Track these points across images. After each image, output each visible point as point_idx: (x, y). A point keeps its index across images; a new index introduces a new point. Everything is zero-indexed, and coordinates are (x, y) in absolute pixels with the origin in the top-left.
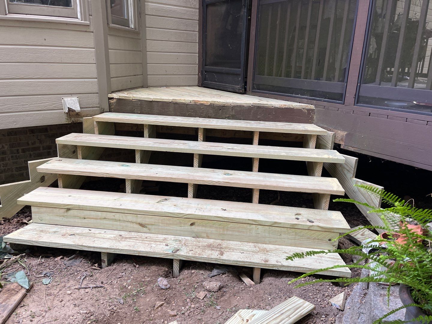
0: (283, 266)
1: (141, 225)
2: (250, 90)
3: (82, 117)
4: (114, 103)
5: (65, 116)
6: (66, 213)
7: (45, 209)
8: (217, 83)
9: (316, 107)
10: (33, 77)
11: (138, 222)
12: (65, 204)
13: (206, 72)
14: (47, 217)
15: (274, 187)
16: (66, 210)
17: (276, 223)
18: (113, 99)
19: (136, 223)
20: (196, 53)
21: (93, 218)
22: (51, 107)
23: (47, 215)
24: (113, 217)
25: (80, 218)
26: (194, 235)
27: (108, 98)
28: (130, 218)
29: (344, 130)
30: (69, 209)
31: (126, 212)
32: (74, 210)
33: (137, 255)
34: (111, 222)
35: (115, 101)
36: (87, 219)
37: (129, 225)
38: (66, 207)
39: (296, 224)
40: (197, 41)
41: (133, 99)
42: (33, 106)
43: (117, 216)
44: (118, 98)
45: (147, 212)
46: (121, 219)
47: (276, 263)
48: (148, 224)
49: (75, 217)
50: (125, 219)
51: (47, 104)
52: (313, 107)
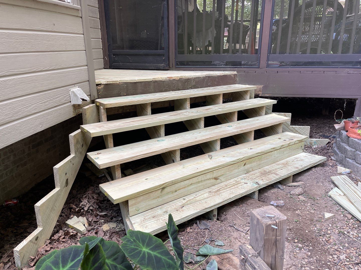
0: (306, 167)
1: (216, 179)
2: (174, 66)
3: (81, 108)
4: (102, 89)
5: (72, 109)
6: (161, 193)
7: (142, 198)
8: (133, 64)
9: (237, 73)
10: (50, 68)
11: (214, 177)
12: (161, 185)
13: (114, 55)
14: (143, 205)
15: (264, 125)
16: (161, 190)
17: (282, 146)
18: (100, 85)
19: (212, 179)
20: (100, 39)
21: (182, 188)
22: (63, 101)
23: (144, 202)
24: (198, 181)
25: (172, 192)
26: (246, 172)
27: (96, 84)
28: (209, 176)
29: (261, 84)
30: (164, 188)
31: (206, 172)
32: (167, 188)
33: (241, 197)
34: (195, 186)
35: (102, 86)
36: (178, 191)
37: (208, 182)
38: (161, 187)
39: (290, 143)
40: (100, 28)
41: (119, 83)
42: (52, 102)
43: (200, 178)
44: (106, 83)
45: (219, 166)
46: (203, 179)
47: (302, 167)
48: (220, 176)
49: (168, 193)
50: (205, 179)
51: (61, 97)
52: (235, 73)
